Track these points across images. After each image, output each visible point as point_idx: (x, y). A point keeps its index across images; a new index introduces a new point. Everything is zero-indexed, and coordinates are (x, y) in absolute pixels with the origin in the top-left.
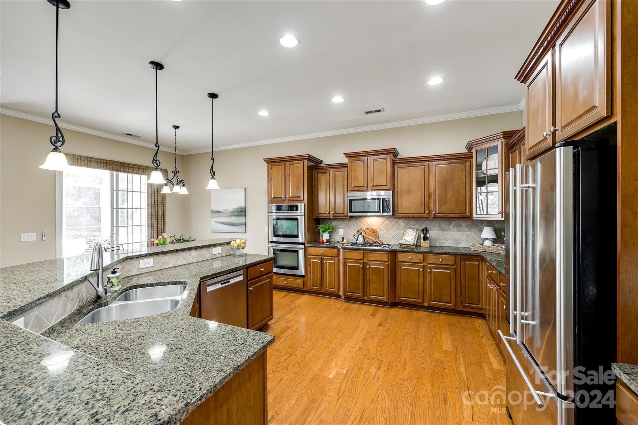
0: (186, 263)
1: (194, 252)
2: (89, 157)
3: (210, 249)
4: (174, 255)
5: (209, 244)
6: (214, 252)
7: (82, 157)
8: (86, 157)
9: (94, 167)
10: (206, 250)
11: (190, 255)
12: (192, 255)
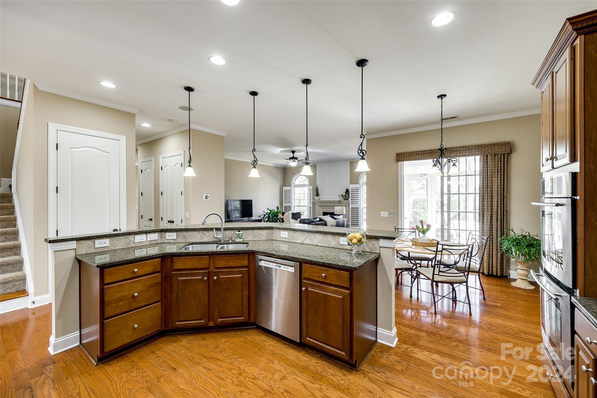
0: (311, 244)
1: (319, 236)
2: (417, 151)
3: (337, 237)
4: (302, 234)
5: (332, 231)
6: (340, 241)
7: (413, 152)
8: (415, 152)
9: (421, 159)
10: (331, 237)
11: (315, 237)
12: (317, 238)
